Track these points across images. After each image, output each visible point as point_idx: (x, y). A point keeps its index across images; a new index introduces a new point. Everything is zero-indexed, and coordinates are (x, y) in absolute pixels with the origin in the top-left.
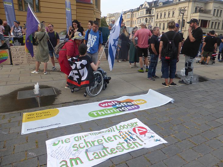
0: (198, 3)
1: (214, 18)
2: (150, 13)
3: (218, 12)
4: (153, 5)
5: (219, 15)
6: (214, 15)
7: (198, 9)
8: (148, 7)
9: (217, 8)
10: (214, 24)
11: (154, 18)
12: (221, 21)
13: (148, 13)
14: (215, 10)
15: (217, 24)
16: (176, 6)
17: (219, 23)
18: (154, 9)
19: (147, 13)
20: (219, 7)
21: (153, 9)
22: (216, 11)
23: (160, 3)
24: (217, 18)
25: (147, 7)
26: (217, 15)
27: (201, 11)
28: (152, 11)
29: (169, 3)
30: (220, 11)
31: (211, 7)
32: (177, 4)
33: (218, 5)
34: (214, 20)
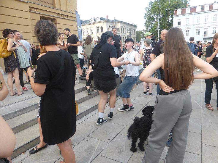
0: (110, 23)
1: (122, 34)
5: (124, 32)
6: (122, 32)
9: (122, 27)
12: (126, 36)
14: (122, 28)
16: (93, 25)
20: (124, 26)
22: (122, 29)
24: (124, 34)
26: (123, 32)
29: (85, 23)
30: (124, 29)
31: (119, 26)
32: (93, 24)
33: (123, 25)
34: (123, 36)
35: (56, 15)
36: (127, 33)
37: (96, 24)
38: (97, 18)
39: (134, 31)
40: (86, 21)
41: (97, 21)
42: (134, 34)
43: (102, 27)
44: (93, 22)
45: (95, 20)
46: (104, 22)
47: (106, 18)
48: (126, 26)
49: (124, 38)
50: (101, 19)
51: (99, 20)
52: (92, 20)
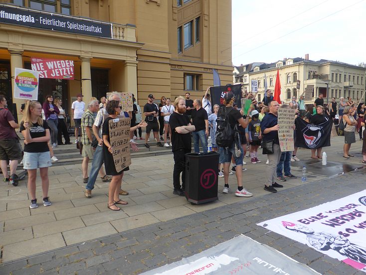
0: (310, 67)
1: (334, 85)
2: (241, 81)
3: (336, 76)
4: (245, 70)
5: (338, 81)
6: (332, 81)
7: (312, 74)
8: (238, 73)
9: (334, 71)
10: (334, 91)
11: (248, 87)
12: (342, 88)
13: (239, 81)
14: (333, 74)
15: (338, 91)
16: (280, 70)
17: (340, 90)
18: (247, 75)
19: (237, 82)
20: (338, 70)
21: (245, 75)
22: (335, 75)
23: (256, 68)
24: (337, 84)
25: (236, 73)
26: (336, 81)
27: (315, 76)
28: (244, 79)
29: (269, 67)
30: (338, 75)
31: (327, 70)
32: (281, 68)
33: (335, 68)
34: (334, 87)
35: (203, 70)
36: (345, 81)
37: (285, 69)
38: (289, 59)
39: (360, 78)
40: (272, 64)
41: (288, 64)
42: (360, 83)
43: (295, 74)
44: (281, 66)
45: (284, 63)
46: (299, 65)
47: (304, 58)
48: (341, 69)
49: (336, 90)
50: (296, 60)
51: (292, 63)
52: (280, 62)
